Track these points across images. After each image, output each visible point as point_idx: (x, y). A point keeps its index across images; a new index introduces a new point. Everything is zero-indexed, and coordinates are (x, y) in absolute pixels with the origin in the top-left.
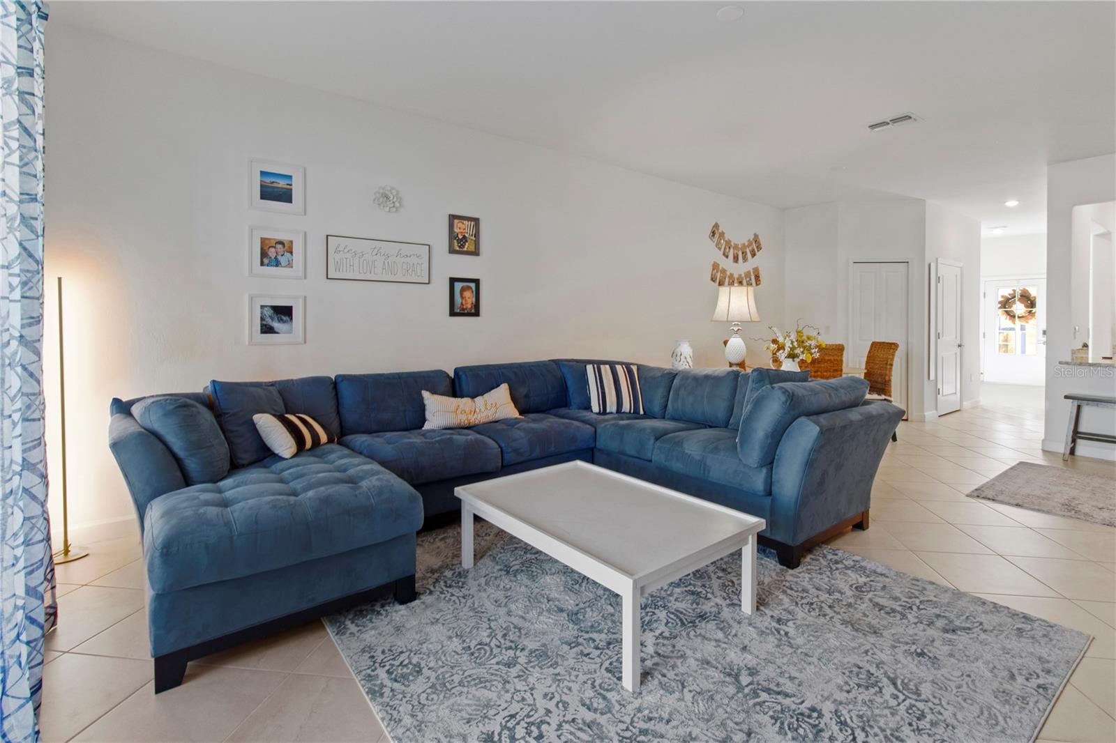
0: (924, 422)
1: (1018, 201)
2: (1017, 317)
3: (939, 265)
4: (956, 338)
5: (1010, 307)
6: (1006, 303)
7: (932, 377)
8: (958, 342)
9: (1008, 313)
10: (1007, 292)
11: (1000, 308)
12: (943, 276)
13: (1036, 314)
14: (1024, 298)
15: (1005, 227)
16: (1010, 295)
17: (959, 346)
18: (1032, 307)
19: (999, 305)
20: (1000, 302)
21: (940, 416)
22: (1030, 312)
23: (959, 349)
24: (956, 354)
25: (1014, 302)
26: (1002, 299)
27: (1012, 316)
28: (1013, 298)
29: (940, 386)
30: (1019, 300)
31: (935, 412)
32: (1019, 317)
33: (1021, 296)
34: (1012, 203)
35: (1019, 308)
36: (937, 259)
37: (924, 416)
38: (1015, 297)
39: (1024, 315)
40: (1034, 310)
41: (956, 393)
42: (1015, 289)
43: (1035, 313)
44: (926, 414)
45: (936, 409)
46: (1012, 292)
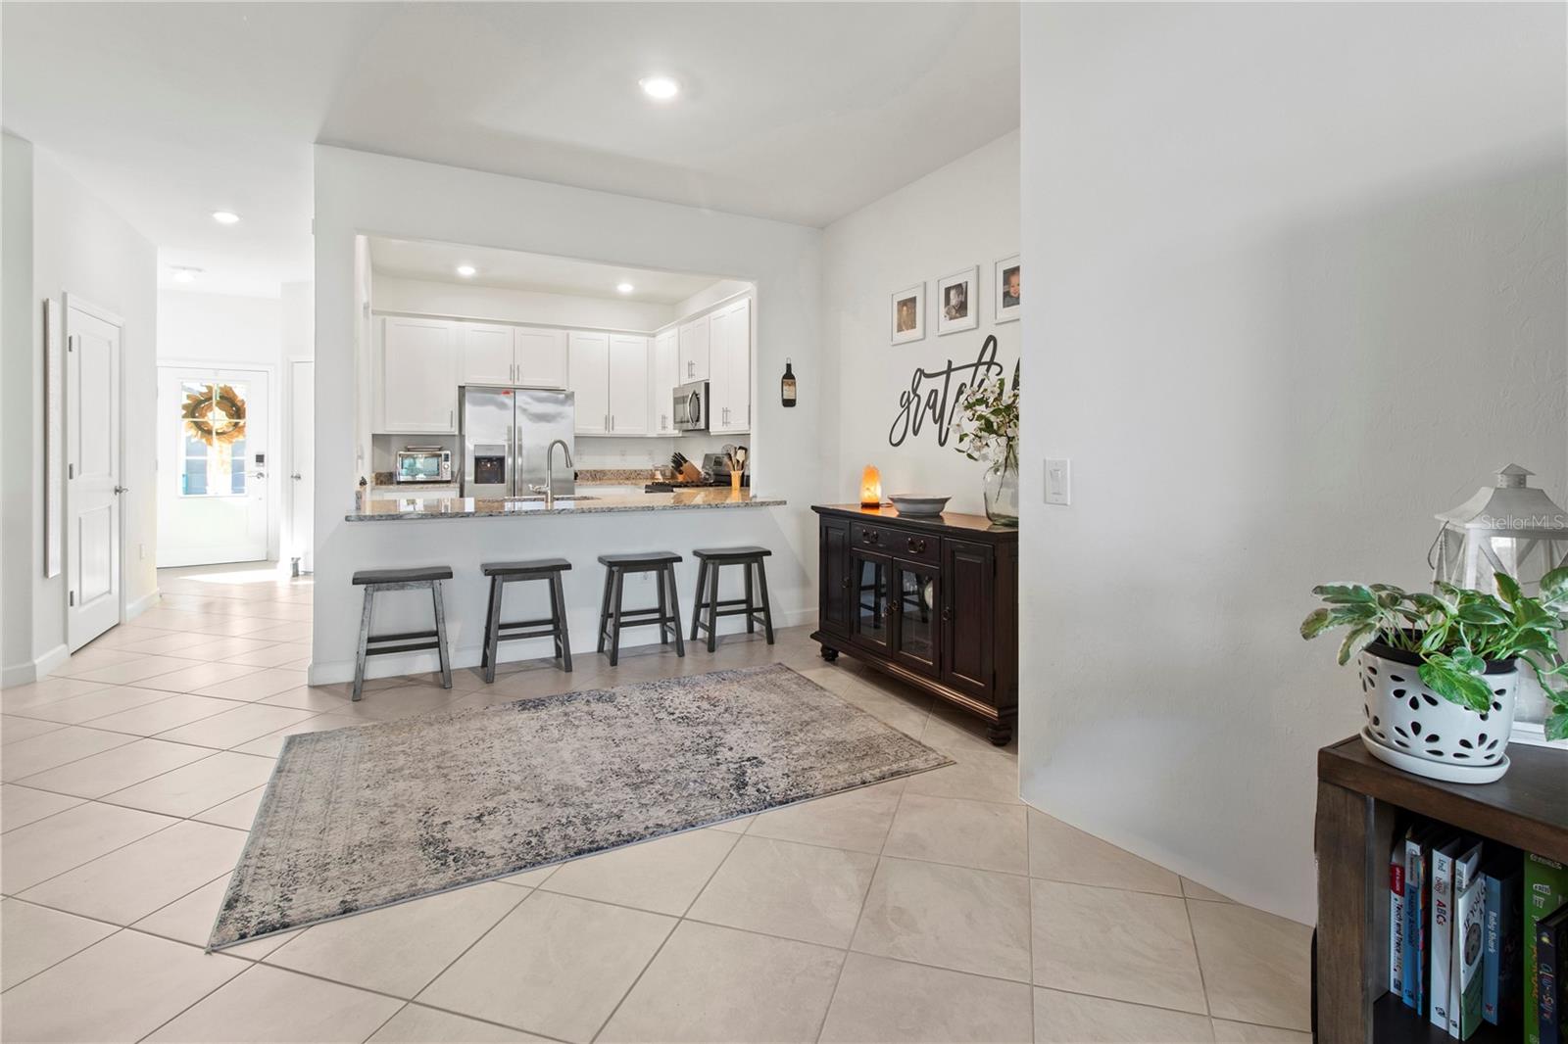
0: (35, 682)
1: (239, 216)
2: (214, 433)
3: (69, 309)
4: (110, 474)
5: (203, 415)
6: (195, 408)
7: (54, 570)
8: (116, 483)
9: (198, 426)
10: (199, 389)
11: (185, 416)
12: (80, 338)
13: (246, 429)
14: (224, 401)
15: (200, 270)
16: (201, 394)
17: (118, 491)
18: (239, 417)
19: (184, 412)
20: (185, 407)
21: (72, 654)
22: (236, 424)
23: (114, 499)
24: (110, 508)
25: (210, 407)
26: (189, 402)
27: (206, 431)
28: (206, 400)
29: (73, 586)
30: (218, 404)
31: (64, 646)
32: (217, 433)
33: (220, 397)
34: (226, 218)
35: (217, 418)
36: (64, 296)
37: (34, 667)
38: (211, 398)
39: (226, 430)
40: (242, 422)
41: (110, 592)
42: (211, 384)
43: (244, 427)
44: (36, 662)
45: (66, 641)
46: (205, 390)
